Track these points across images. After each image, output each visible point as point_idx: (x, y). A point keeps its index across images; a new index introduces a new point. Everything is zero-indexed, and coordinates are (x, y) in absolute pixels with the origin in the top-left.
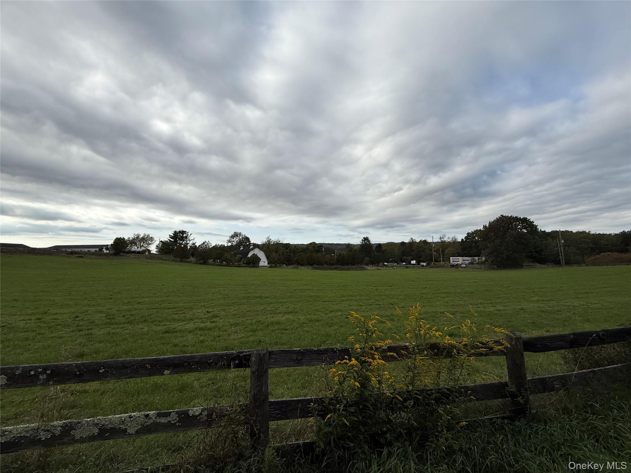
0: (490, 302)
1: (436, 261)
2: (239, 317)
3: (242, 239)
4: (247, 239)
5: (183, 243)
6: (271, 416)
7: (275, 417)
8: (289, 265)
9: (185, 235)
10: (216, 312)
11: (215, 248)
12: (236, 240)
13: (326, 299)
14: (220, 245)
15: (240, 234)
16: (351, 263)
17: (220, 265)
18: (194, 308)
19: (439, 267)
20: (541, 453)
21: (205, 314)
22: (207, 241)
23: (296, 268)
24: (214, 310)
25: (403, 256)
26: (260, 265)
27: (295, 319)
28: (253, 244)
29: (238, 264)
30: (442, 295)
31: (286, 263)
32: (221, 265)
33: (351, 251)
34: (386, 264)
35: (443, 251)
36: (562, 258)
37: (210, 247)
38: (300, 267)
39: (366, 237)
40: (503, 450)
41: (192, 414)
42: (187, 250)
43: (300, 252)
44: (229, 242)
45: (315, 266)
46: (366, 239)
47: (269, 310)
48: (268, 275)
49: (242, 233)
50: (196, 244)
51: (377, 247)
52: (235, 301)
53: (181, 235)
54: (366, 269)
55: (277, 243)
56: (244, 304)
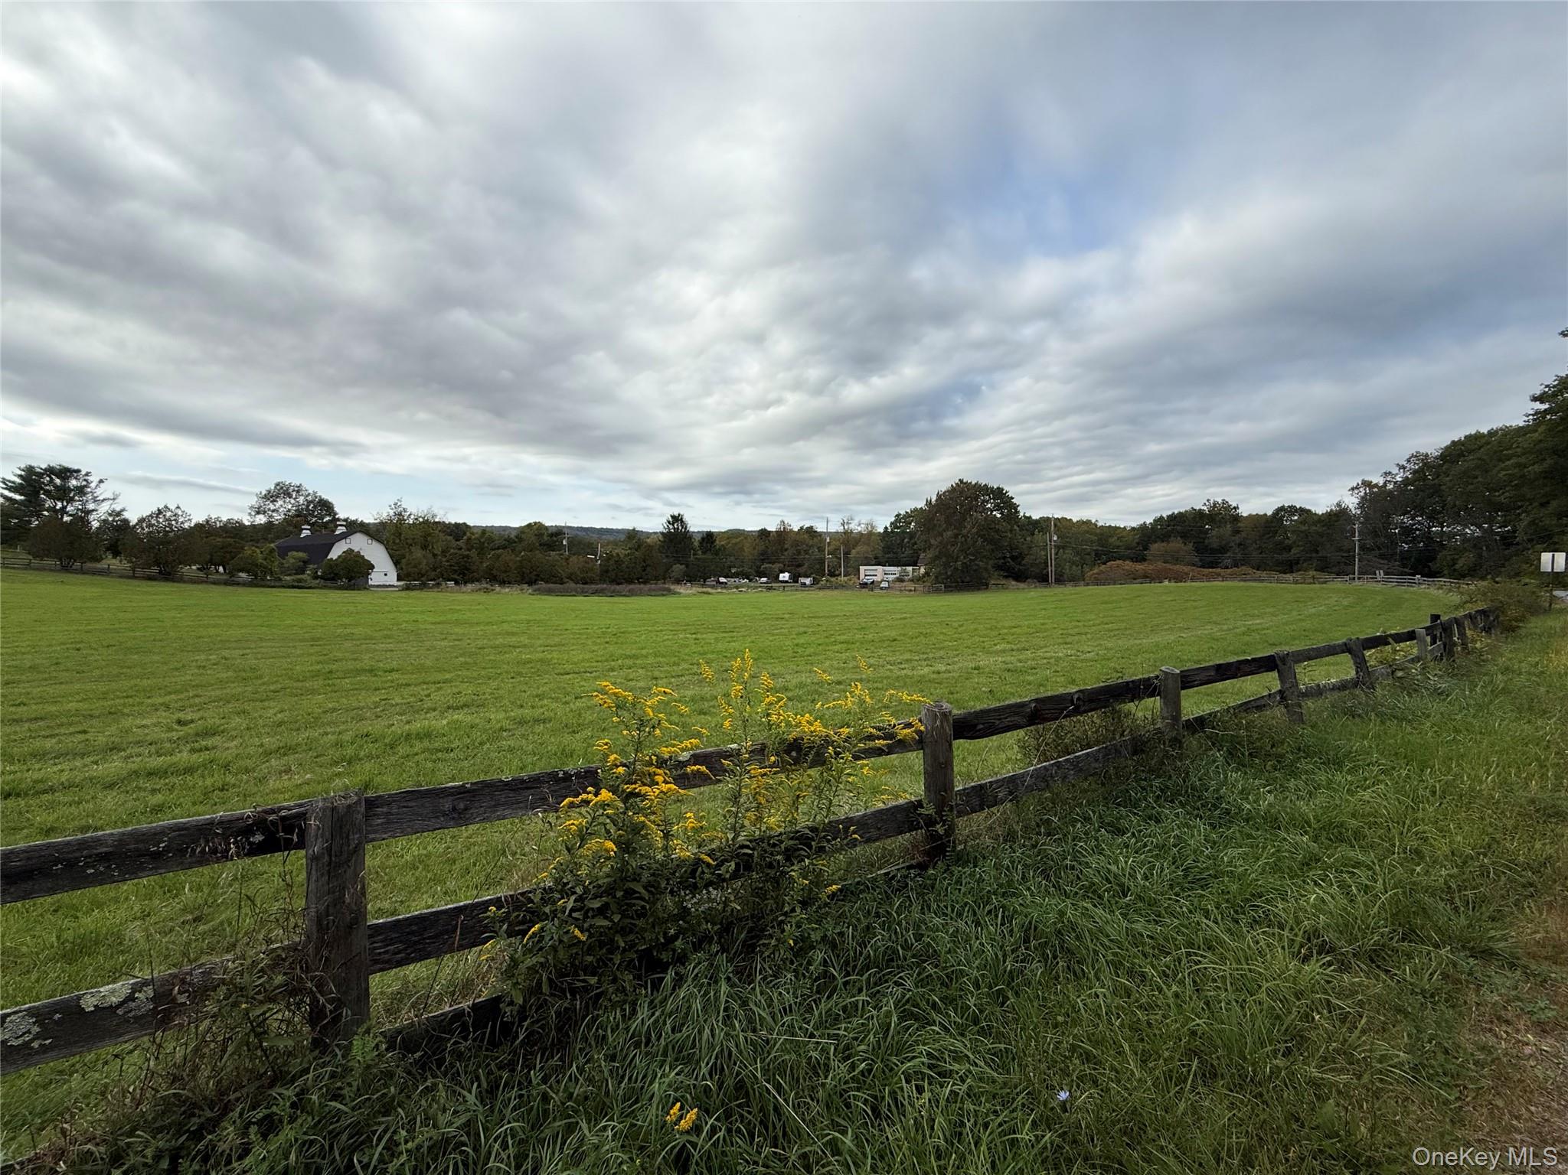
0: (925, 656)
1: (832, 574)
2: (298, 729)
3: (308, 506)
4: (326, 506)
5: (69, 508)
6: (376, 962)
7: (387, 962)
8: (466, 583)
9: (73, 483)
10: (213, 721)
11: (205, 530)
12: (283, 508)
13: (568, 667)
14: (224, 519)
15: (299, 490)
16: (638, 579)
17: (226, 583)
18: (123, 714)
19: (836, 588)
20: (960, 915)
21: (170, 730)
22: (173, 507)
23: (487, 591)
24: (206, 715)
25: (763, 561)
26: (370, 582)
27: (477, 721)
28: (345, 520)
29: (294, 581)
30: (836, 648)
31: (456, 577)
32: (231, 582)
33: (639, 546)
34: (722, 580)
35: (847, 553)
36: (1051, 569)
37: (186, 525)
38: (498, 588)
39: (676, 514)
40: (899, 924)
41: (95, 1006)
42: (87, 533)
43: (498, 548)
44: (258, 513)
45: (543, 585)
46: (677, 519)
47: (397, 704)
48: (399, 612)
49: (305, 486)
50: (126, 515)
51: (703, 539)
52: (279, 686)
53: (58, 481)
54: (675, 593)
55: (426, 522)
56: (314, 692)
